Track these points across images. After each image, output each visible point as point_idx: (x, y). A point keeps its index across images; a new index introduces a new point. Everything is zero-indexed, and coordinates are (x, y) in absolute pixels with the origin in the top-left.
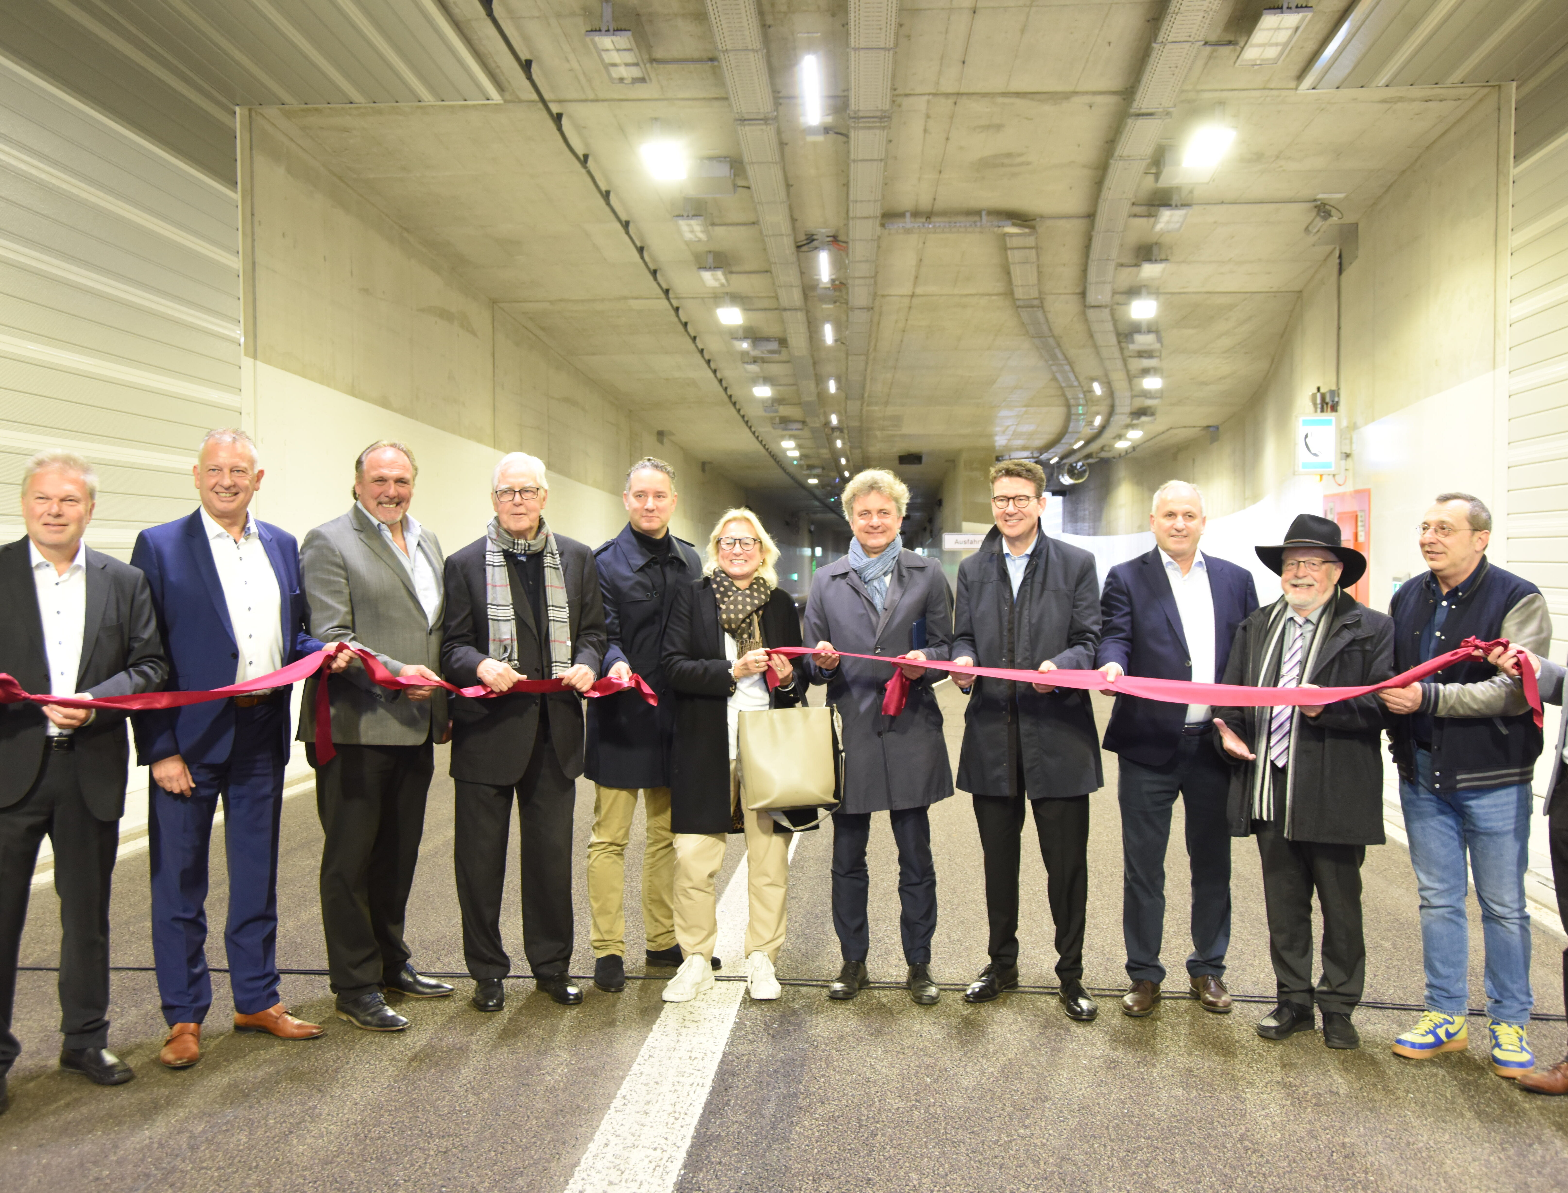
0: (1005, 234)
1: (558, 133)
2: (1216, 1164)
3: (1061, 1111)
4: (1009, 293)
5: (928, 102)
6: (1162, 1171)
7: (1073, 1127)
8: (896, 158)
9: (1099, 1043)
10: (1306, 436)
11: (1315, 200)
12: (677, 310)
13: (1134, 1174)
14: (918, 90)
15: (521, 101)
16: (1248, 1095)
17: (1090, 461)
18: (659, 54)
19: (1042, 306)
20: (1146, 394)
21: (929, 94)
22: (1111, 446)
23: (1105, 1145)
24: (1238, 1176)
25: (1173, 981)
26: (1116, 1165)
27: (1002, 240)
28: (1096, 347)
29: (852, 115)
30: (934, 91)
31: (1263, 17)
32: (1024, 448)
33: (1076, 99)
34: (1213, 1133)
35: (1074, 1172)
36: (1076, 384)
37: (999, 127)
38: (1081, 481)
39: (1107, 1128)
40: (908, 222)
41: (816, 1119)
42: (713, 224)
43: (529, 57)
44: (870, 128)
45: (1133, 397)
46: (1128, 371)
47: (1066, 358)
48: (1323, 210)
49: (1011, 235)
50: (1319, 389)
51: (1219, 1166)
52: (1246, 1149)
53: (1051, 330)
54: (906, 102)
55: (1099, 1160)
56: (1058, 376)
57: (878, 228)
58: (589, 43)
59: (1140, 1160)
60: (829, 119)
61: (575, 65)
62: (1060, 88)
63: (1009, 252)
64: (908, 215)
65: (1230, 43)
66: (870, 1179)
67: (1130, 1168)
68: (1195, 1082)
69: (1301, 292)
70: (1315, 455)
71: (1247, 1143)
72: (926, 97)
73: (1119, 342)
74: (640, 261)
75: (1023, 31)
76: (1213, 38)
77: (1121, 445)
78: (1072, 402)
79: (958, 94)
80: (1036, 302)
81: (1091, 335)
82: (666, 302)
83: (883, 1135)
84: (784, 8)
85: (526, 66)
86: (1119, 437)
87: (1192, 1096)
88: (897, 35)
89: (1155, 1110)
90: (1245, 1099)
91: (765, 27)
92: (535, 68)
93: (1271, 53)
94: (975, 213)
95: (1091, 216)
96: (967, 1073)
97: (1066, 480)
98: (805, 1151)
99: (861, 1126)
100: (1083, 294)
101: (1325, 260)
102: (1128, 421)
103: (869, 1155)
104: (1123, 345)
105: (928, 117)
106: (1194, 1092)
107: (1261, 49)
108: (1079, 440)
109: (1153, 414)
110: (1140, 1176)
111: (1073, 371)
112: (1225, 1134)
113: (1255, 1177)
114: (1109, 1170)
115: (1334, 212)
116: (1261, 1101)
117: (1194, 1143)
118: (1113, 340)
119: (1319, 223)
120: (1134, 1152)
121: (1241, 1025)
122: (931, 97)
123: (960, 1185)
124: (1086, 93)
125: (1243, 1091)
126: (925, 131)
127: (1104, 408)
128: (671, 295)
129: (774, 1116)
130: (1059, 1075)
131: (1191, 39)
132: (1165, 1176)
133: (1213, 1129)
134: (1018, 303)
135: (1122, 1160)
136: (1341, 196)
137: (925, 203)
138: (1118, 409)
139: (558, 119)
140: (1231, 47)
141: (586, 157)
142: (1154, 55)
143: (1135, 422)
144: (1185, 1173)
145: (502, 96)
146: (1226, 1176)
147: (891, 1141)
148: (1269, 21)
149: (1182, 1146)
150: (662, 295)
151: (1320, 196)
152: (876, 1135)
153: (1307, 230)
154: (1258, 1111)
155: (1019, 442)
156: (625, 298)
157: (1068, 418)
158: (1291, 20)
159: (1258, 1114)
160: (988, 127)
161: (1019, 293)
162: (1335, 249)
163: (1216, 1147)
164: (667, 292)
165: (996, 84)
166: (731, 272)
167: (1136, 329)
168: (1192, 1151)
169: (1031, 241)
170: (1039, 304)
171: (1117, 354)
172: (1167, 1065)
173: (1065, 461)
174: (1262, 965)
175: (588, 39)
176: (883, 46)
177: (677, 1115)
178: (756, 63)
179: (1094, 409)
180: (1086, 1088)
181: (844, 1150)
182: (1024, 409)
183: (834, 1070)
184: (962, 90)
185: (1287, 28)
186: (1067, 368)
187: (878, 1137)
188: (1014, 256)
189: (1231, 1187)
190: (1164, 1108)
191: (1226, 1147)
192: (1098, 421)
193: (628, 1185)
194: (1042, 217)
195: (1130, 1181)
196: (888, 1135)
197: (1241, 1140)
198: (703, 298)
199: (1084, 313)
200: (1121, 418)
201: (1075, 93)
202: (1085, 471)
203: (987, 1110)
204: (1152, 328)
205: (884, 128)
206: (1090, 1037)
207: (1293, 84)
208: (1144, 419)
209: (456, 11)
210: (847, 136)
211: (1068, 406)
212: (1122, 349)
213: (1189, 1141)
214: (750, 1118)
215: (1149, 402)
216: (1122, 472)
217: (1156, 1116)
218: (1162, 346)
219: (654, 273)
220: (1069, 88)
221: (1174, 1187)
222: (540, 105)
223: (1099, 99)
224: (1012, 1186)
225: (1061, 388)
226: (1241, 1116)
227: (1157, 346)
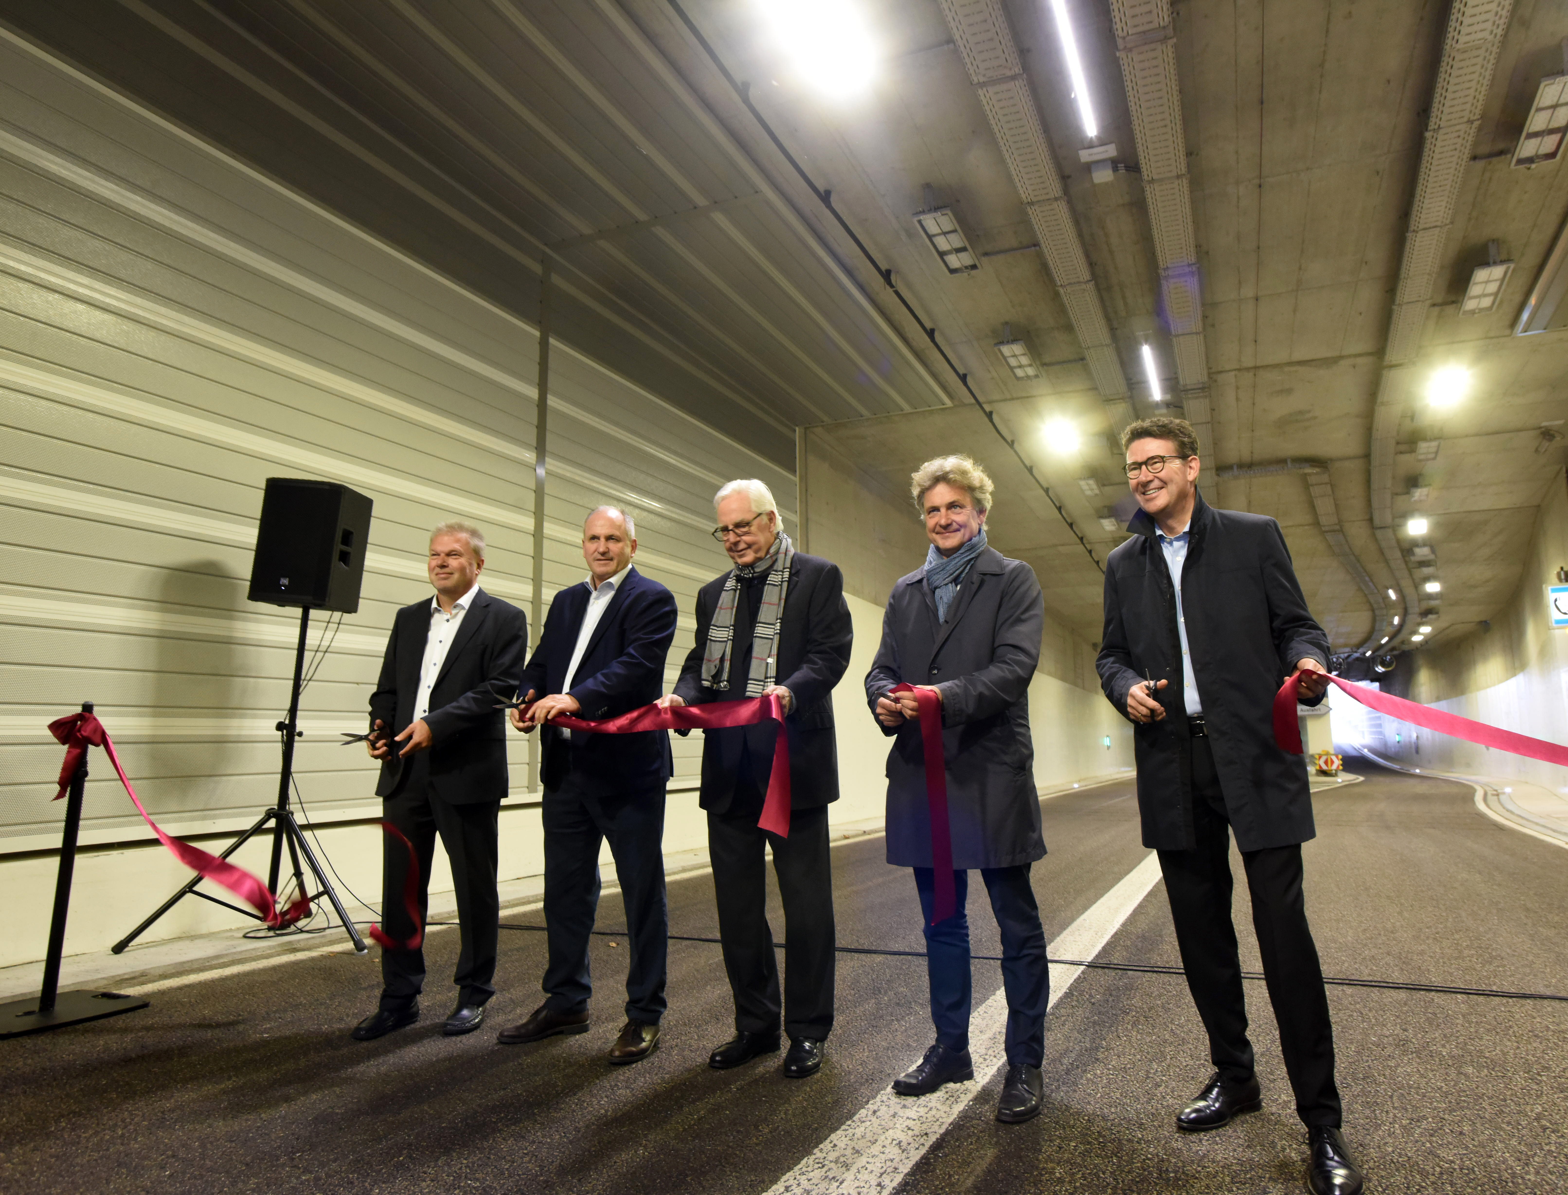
0: (1306, 474)
1: (990, 424)
2: (1510, 1140)
3: (1345, 1079)
4: (1316, 523)
5: (1236, 376)
6: (1448, 1142)
7: (1356, 1093)
8: (1219, 423)
9: (1389, 1025)
10: (1556, 600)
11: (1540, 428)
12: (1090, 552)
13: (1417, 1141)
14: (1227, 367)
15: (965, 405)
16: (1544, 1078)
17: (1395, 653)
18: (1047, 359)
19: (1341, 530)
20: (1430, 597)
21: (1235, 370)
22: (1410, 642)
23: (1387, 1112)
24: (1535, 1154)
25: (1465, 981)
26: (1399, 1131)
27: (1304, 478)
28: (1387, 561)
29: (1182, 388)
30: (1238, 367)
31: (1475, 272)
32: (1346, 646)
33: (1342, 362)
34: (1507, 1110)
35: (1351, 1134)
36: (1376, 591)
37: (1289, 391)
38: (1390, 669)
39: (1391, 1097)
40: (1236, 471)
41: (1109, 1069)
42: (1104, 485)
43: (965, 372)
44: (1197, 398)
45: (1420, 600)
46: (1413, 580)
47: (1365, 571)
48: (1547, 434)
49: (1310, 474)
50: (1562, 568)
51: (1514, 1142)
52: (1544, 1129)
53: (1350, 548)
54: (1220, 378)
55: (1380, 1125)
56: (1364, 588)
57: (1216, 478)
58: (997, 351)
59: (1425, 1129)
60: (1168, 397)
61: (995, 374)
62: (1329, 354)
63: (1311, 488)
64: (1235, 467)
65: (1453, 302)
66: (1142, 1124)
67: (1413, 1136)
68: (1486, 1062)
69: (1539, 506)
70: (1565, 614)
71: (1544, 1122)
72: (1233, 373)
73: (1403, 556)
74: (1060, 516)
75: (1295, 311)
76: (1439, 300)
77: (1417, 638)
78: (1375, 606)
79: (1256, 368)
80: (1337, 527)
81: (1382, 553)
82: (1082, 546)
83: (1167, 1087)
84: (1123, 314)
85: (963, 378)
86: (1415, 632)
87: (1483, 1074)
88: (1204, 324)
89: (1443, 1085)
90: (1541, 1081)
91: (1112, 330)
92: (969, 379)
93: (1486, 302)
94: (1281, 462)
95: (1367, 456)
96: (1258, 1041)
97: (1380, 669)
98: (1089, 1095)
99: (1148, 1077)
100: (1371, 520)
101: (1555, 478)
102: (1419, 620)
103: (1148, 1103)
104: (1407, 559)
105: (1237, 388)
106: (1486, 1071)
107: (1477, 300)
108: (1384, 637)
109: (1437, 613)
110: (1423, 1144)
111: (1372, 580)
112: (1519, 1112)
113: (1555, 1157)
114: (1389, 1135)
115: (1556, 435)
116: (1559, 1084)
117: (1484, 1117)
118: (1398, 554)
119: (1546, 444)
120: (1418, 1121)
121: (1535, 1018)
122: (1236, 372)
123: (1230, 1137)
124: (1349, 356)
125: (1538, 1074)
126: (1237, 399)
127: (1400, 611)
128: (1085, 541)
129: (1072, 1064)
130: (1347, 1048)
131: (1421, 299)
132: (1451, 1147)
133: (1507, 1106)
134: (1323, 529)
135: (1404, 1127)
136: (1561, 422)
137: (1246, 457)
138: (1410, 610)
139: (989, 415)
140: (1454, 305)
141: (1013, 442)
142: (1395, 317)
143: (1424, 620)
144: (1474, 1146)
145: (953, 403)
146: (1521, 1153)
147: (1173, 1092)
148: (1481, 275)
149: (1470, 1120)
150: (1078, 541)
151: (1544, 424)
152: (1159, 1086)
153: (1537, 451)
154: (1555, 1093)
155: (1341, 641)
156: (1056, 545)
157: (1374, 620)
158: (1497, 272)
159: (1556, 1096)
160: (1281, 392)
161: (1323, 520)
162: (1561, 469)
163: (1509, 1123)
164: (1081, 539)
165: (1281, 356)
166: (1122, 521)
167: (1414, 543)
168: (1482, 1125)
169: (1325, 478)
170: (1340, 529)
171: (1403, 566)
172: (1457, 1047)
173: (1377, 654)
174: (1554, 972)
175: (996, 349)
176: (1194, 331)
177: (987, 1057)
178: (1109, 354)
179: (1392, 611)
180: (1372, 1060)
181: (1125, 1097)
182: (1341, 614)
183: (1138, 1032)
184: (1258, 365)
185: (1496, 280)
186: (1367, 579)
187: (1161, 1088)
188: (1315, 491)
189: (1527, 1164)
190: (1452, 1083)
191: (1521, 1125)
192: (1396, 620)
193: (919, 1110)
194: (1331, 460)
195: (1411, 1148)
196: (1170, 1087)
197: (1538, 1118)
198: (1106, 542)
199: (1374, 535)
200: (1413, 618)
201: (1341, 357)
202: (1393, 662)
203: (1272, 1073)
204: (1425, 542)
205: (1206, 397)
206: (1381, 1020)
207: (1508, 332)
208: (1430, 616)
209: (914, 344)
210: (1181, 407)
211: (1373, 610)
212: (1406, 563)
213: (1478, 1115)
214: (1050, 1064)
215: (1433, 603)
216: (1420, 661)
217: (1444, 1090)
218: (1436, 556)
219: (1071, 525)
220: (1336, 354)
221: (1461, 1159)
222: (978, 407)
223: (1360, 361)
224: (1284, 1142)
225: (1366, 596)
226: (1537, 1096)
227: (1432, 557)
